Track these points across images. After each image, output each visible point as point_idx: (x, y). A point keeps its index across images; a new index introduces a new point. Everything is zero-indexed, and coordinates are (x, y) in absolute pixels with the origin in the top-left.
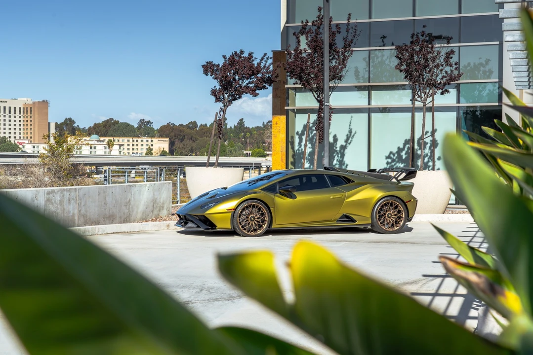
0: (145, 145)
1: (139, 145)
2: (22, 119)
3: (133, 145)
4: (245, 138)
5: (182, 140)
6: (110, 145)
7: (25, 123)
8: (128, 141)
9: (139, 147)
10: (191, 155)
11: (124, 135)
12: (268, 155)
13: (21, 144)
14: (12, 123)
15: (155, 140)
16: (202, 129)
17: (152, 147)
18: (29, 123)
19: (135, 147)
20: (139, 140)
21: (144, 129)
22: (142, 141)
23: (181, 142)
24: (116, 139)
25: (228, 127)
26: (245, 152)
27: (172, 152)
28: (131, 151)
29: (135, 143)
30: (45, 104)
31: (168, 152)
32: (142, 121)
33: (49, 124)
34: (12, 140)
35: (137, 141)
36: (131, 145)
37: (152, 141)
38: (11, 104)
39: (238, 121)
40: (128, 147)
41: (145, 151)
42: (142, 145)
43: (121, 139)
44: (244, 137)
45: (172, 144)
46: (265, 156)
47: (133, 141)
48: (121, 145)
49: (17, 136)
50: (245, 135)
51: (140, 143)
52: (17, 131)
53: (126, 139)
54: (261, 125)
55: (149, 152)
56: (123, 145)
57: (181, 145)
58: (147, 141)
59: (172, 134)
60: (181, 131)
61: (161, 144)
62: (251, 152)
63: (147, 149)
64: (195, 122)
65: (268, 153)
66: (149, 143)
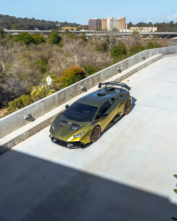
2: (119, 23)
6: (142, 29)
9: (149, 30)
13: (119, 29)
15: (153, 28)
16: (166, 24)
18: (121, 24)
19: (148, 30)
20: (149, 28)
21: (150, 25)
25: (174, 23)
27: (158, 31)
29: (148, 29)
30: (125, 18)
32: (150, 22)
33: (126, 24)
34: (117, 28)
38: (116, 19)
40: (146, 30)
41: (150, 31)
45: (158, 29)
48: (144, 29)
49: (118, 27)
51: (149, 29)
52: (118, 26)
53: (146, 28)
55: (152, 31)
57: (160, 29)
59: (158, 26)
60: (160, 25)
61: (155, 29)
64: (164, 22)
66: (152, 29)
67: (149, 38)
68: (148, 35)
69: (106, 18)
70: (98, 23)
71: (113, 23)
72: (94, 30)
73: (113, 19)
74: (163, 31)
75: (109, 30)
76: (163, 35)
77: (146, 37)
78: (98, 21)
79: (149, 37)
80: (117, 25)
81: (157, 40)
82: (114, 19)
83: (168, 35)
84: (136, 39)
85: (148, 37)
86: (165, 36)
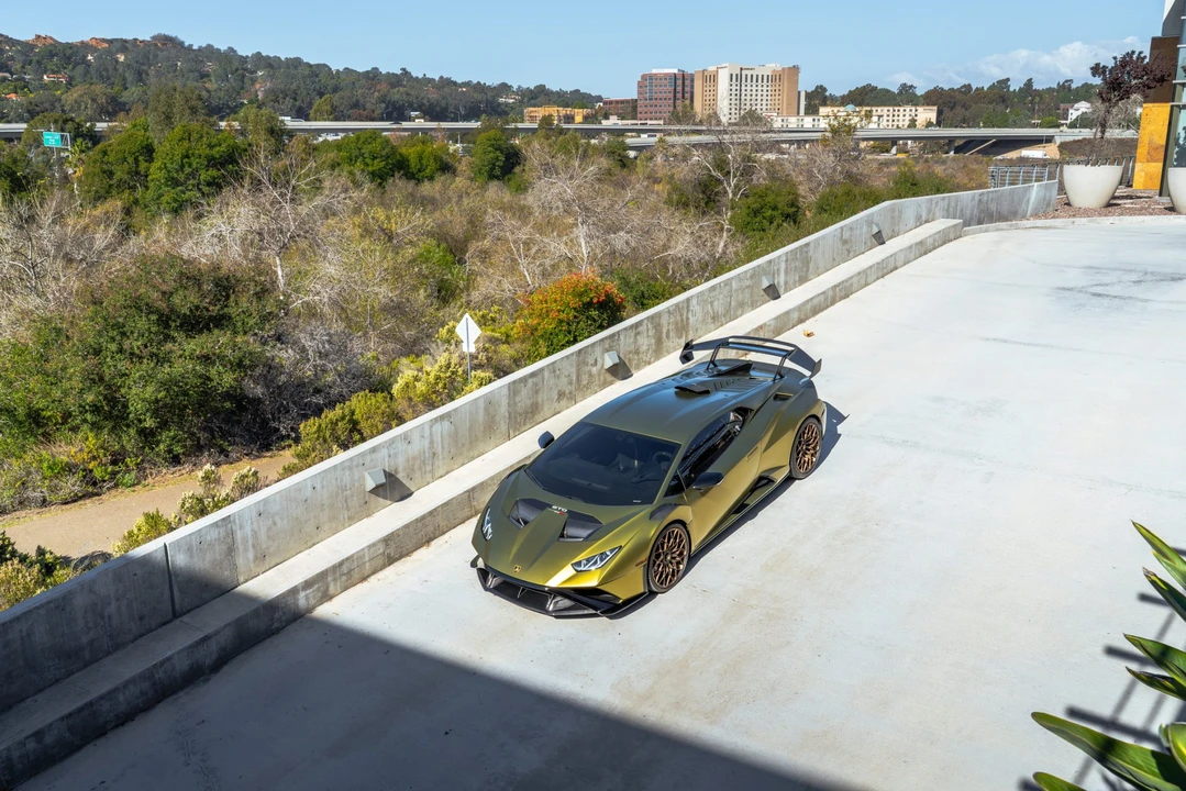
0: (907, 115)
1: (901, 115)
2: (769, 88)
3: (894, 116)
5: (952, 108)
6: (869, 115)
7: (773, 93)
8: (888, 110)
9: (901, 118)
10: (961, 127)
11: (883, 104)
12: (1063, 125)
13: (769, 117)
14: (759, 93)
15: (920, 109)
16: (978, 94)
17: (916, 118)
18: (777, 93)
19: (896, 118)
20: (902, 109)
21: (906, 96)
22: (905, 110)
23: (952, 110)
24: (874, 109)
25: (1011, 89)
26: (1032, 122)
27: (939, 123)
28: (890, 123)
29: (896, 113)
30: (795, 70)
31: (935, 123)
32: (904, 86)
33: (799, 92)
34: (759, 111)
35: (899, 110)
36: (891, 115)
37: (916, 110)
38: (759, 72)
39: (1025, 81)
40: (888, 118)
41: (907, 123)
42: (904, 115)
43: (879, 109)
44: (1031, 102)
45: (940, 113)
46: (1058, 126)
47: (894, 111)
48: (880, 117)
49: (764, 107)
50: (1032, 100)
51: (902, 113)
52: (764, 103)
53: (885, 109)
54: (1055, 86)
55: (913, 124)
56: (882, 116)
57: (951, 115)
58: (911, 110)
59: (940, 101)
60: (951, 97)
61: (927, 114)
62: (1039, 121)
63: (910, 120)
64: (969, 85)
65: (1062, 122)
66: (913, 113)
67: (900, 156)
68: (894, 141)
69: (712, 68)
70: (679, 89)
71: (743, 88)
72: (662, 122)
73: (744, 73)
74: (964, 123)
75: (724, 120)
76: (961, 142)
77: (888, 151)
78: (679, 82)
79: (903, 150)
80: (761, 99)
81: (937, 162)
82: (749, 73)
83: (983, 140)
84: (840, 156)
85: (894, 150)
86: (968, 144)
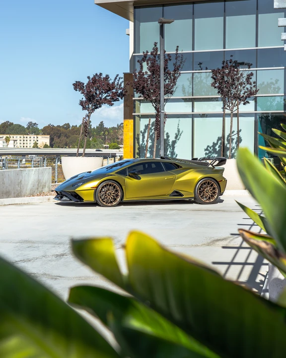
0: (32, 140)
1: (28, 140)
3: (24, 140)
4: (104, 135)
5: (59, 137)
6: (7, 140)
8: (20, 137)
9: (28, 142)
10: (65, 148)
11: (17, 133)
12: (121, 148)
15: (40, 137)
16: (73, 129)
17: (37, 142)
19: (25, 142)
20: (28, 136)
21: (32, 129)
22: (30, 137)
23: (59, 138)
24: (11, 136)
25: (92, 127)
26: (104, 146)
27: (52, 146)
28: (22, 145)
29: (25, 139)
31: (49, 145)
32: (30, 124)
35: (27, 137)
36: (22, 140)
37: (37, 138)
39: (99, 123)
40: (20, 142)
41: (32, 145)
42: (30, 140)
43: (15, 136)
45: (52, 140)
46: (119, 148)
47: (24, 137)
48: (15, 141)
50: (104, 133)
53: (19, 136)
54: (116, 126)
55: (36, 146)
56: (16, 140)
57: (58, 140)
58: (34, 137)
59: (52, 133)
60: (58, 130)
61: (44, 140)
62: (108, 145)
63: (34, 143)
64: (68, 124)
65: (121, 146)
66: (36, 139)
67: (28, 165)
68: (24, 155)
85: (24, 162)
